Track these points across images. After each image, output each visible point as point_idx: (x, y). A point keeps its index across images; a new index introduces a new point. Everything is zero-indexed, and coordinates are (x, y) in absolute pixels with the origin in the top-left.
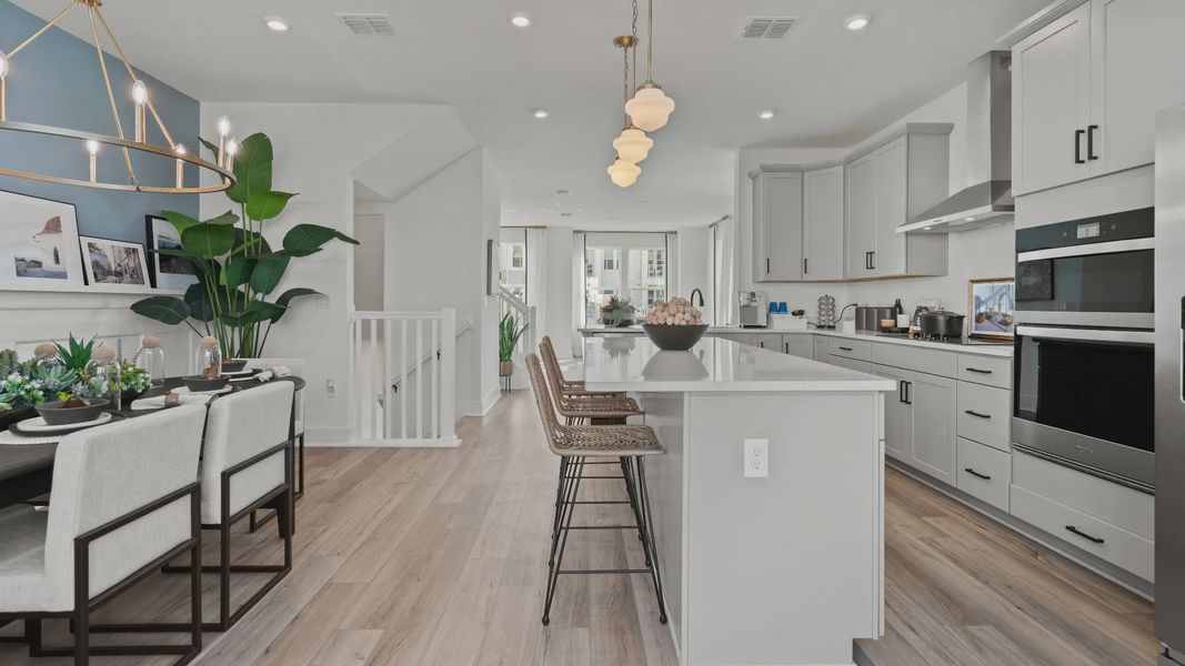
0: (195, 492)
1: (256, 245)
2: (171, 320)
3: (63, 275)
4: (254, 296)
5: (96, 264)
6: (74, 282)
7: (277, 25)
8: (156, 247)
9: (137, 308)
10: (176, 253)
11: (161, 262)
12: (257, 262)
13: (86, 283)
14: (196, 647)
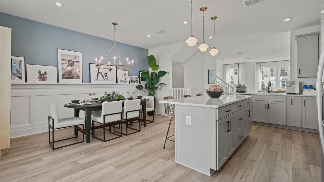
0: (122, 113)
3: (126, 82)
5: (131, 80)
6: (128, 83)
7: (149, 36)
9: (137, 87)
11: (141, 79)
13: (130, 83)
14: (122, 136)
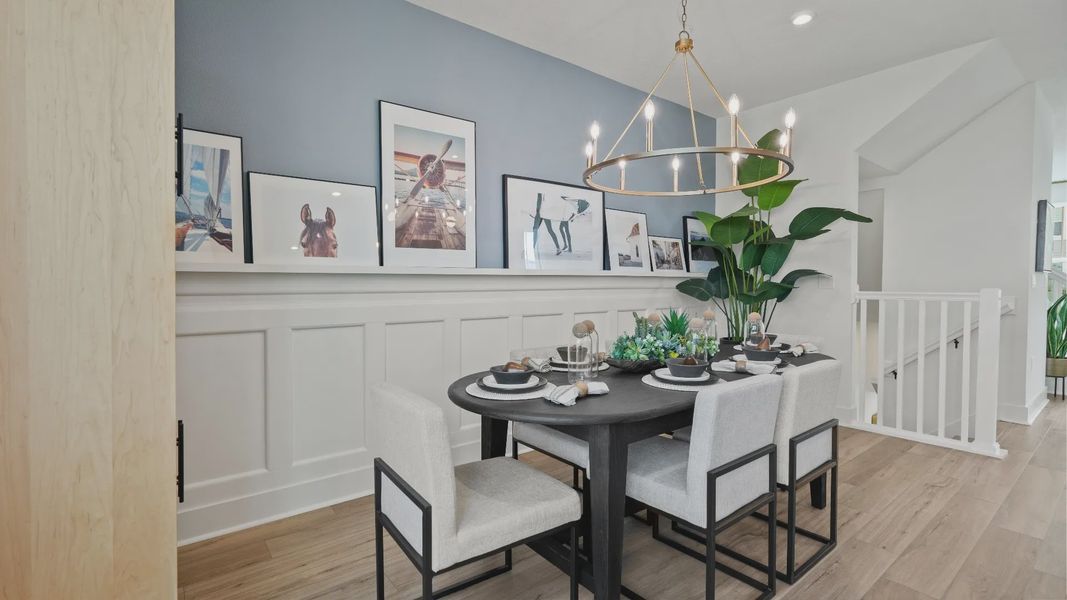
1: (765, 234)
2: (703, 297)
3: (639, 265)
4: (762, 277)
5: (657, 256)
6: (645, 270)
8: (689, 241)
9: (680, 287)
10: (702, 244)
11: (692, 251)
12: (766, 249)
13: (652, 270)
